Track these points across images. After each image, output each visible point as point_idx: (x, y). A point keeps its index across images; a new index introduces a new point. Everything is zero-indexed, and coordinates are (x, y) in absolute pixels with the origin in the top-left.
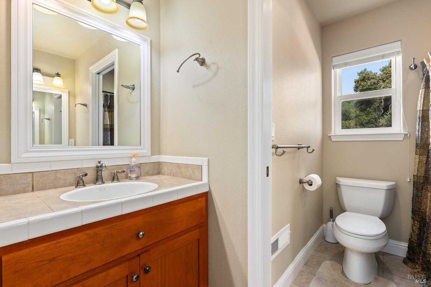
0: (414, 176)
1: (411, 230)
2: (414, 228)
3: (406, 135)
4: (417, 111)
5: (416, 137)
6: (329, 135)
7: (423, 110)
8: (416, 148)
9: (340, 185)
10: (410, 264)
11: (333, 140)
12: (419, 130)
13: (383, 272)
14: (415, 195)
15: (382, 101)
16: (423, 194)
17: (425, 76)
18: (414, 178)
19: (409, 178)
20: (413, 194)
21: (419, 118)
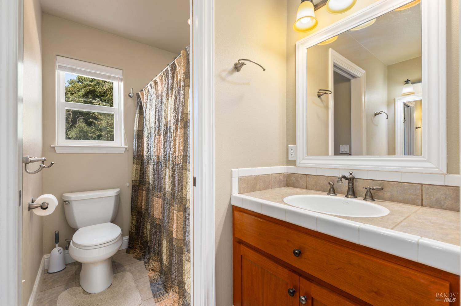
0: (132, 181)
1: (131, 224)
2: (133, 222)
3: (126, 148)
4: (134, 130)
5: (134, 150)
6: (52, 145)
7: (138, 130)
8: (134, 159)
9: (70, 202)
10: (132, 251)
11: (57, 151)
12: (135, 145)
13: (116, 268)
14: (133, 196)
15: (70, 113)
16: (139, 193)
17: (139, 105)
18: (133, 183)
19: (128, 183)
20: (132, 195)
21: (136, 136)
